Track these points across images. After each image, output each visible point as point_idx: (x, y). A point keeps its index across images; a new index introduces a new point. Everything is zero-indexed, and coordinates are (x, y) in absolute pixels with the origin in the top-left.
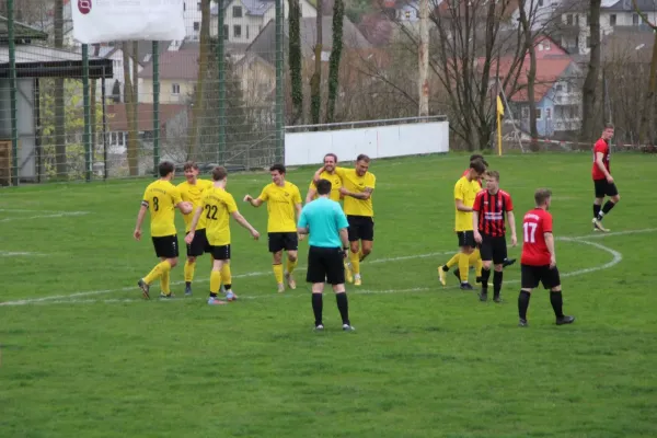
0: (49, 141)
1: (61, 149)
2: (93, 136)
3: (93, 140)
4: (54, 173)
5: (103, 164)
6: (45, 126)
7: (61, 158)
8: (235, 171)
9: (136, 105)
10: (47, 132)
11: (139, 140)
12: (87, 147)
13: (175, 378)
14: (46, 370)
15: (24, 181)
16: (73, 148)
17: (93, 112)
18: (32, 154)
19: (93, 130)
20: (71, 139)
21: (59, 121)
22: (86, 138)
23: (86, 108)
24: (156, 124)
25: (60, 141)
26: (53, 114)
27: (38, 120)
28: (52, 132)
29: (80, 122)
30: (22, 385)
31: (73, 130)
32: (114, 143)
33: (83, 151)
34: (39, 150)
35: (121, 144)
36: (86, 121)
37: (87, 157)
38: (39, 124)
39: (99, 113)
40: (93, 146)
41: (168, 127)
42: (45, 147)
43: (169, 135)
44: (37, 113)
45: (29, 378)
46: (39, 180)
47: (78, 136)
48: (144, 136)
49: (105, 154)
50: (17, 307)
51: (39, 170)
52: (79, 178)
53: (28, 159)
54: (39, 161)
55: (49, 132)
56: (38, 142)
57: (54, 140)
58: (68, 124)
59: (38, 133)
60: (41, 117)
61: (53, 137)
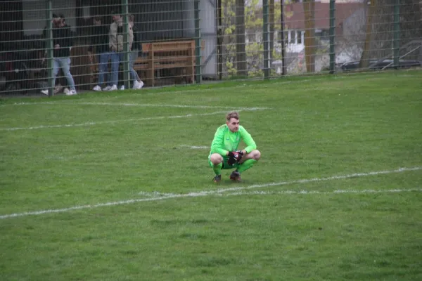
0: (230, 40)
1: (241, 47)
2: (272, 34)
3: (272, 38)
4: (235, 70)
5: (281, 62)
6: (227, 26)
7: (241, 56)
8: (409, 67)
9: (313, 4)
10: (229, 31)
11: (317, 38)
12: (266, 47)
13: (349, 267)
14: (226, 258)
15: (206, 78)
16: (253, 46)
17: (272, 10)
18: (214, 52)
19: (272, 29)
20: (251, 38)
21: (240, 20)
22: (264, 37)
23: (265, 7)
24: (332, 22)
25: (241, 39)
26: (234, 14)
27: (220, 20)
28: (233, 31)
29: (260, 21)
30: (204, 272)
31: (253, 29)
32: (293, 41)
33: (262, 50)
34: (220, 48)
35: (299, 42)
36: (265, 19)
37: (266, 54)
38: (220, 24)
39: (278, 12)
40: (272, 44)
41: (345, 25)
42: (227, 46)
43: (346, 32)
44: (219, 13)
45: (209, 265)
46: (220, 78)
47: (259, 37)
48: (321, 34)
49: (283, 52)
50: (199, 197)
51: (220, 68)
52: (259, 75)
53: (210, 58)
54: (220, 59)
55: (231, 31)
56: (219, 41)
57: (235, 39)
58: (248, 23)
59: (219, 32)
60: (223, 16)
61: (234, 36)
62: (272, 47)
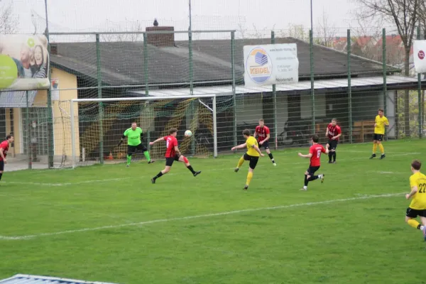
0: (401, 120)
1: (407, 124)
2: (423, 117)
3: (423, 119)
4: (404, 134)
6: (400, 113)
7: (407, 128)
10: (400, 115)
12: (420, 123)
15: (390, 138)
16: (413, 123)
17: (423, 105)
18: (393, 126)
19: (423, 114)
20: (412, 118)
21: (407, 110)
22: (419, 118)
23: (420, 104)
25: (407, 119)
26: (403, 107)
27: (397, 110)
28: (403, 115)
29: (417, 110)
30: (390, 234)
31: (413, 114)
33: (418, 124)
34: (397, 124)
36: (420, 110)
37: (420, 127)
38: (397, 112)
42: (400, 122)
44: (396, 107)
45: (394, 231)
46: (397, 138)
47: (416, 118)
50: (387, 197)
51: (397, 133)
52: (416, 137)
53: (392, 128)
54: (397, 129)
56: (396, 121)
58: (411, 111)
59: (397, 116)
60: (398, 108)
61: (404, 118)
62: (423, 122)
